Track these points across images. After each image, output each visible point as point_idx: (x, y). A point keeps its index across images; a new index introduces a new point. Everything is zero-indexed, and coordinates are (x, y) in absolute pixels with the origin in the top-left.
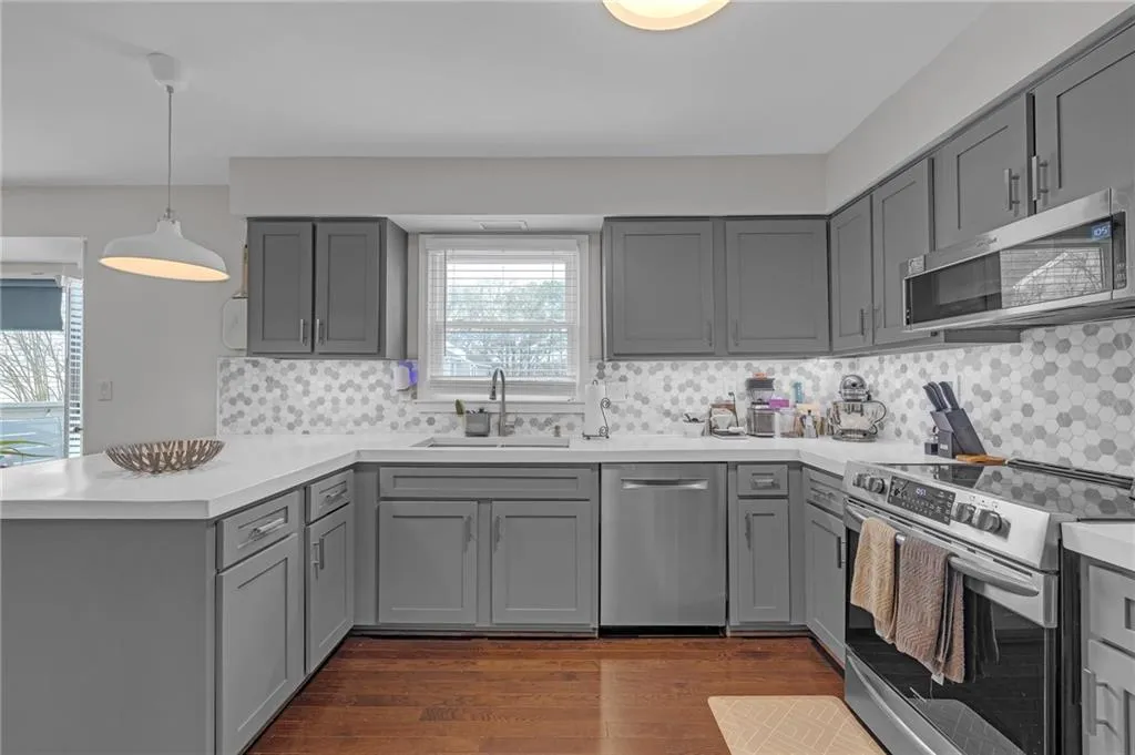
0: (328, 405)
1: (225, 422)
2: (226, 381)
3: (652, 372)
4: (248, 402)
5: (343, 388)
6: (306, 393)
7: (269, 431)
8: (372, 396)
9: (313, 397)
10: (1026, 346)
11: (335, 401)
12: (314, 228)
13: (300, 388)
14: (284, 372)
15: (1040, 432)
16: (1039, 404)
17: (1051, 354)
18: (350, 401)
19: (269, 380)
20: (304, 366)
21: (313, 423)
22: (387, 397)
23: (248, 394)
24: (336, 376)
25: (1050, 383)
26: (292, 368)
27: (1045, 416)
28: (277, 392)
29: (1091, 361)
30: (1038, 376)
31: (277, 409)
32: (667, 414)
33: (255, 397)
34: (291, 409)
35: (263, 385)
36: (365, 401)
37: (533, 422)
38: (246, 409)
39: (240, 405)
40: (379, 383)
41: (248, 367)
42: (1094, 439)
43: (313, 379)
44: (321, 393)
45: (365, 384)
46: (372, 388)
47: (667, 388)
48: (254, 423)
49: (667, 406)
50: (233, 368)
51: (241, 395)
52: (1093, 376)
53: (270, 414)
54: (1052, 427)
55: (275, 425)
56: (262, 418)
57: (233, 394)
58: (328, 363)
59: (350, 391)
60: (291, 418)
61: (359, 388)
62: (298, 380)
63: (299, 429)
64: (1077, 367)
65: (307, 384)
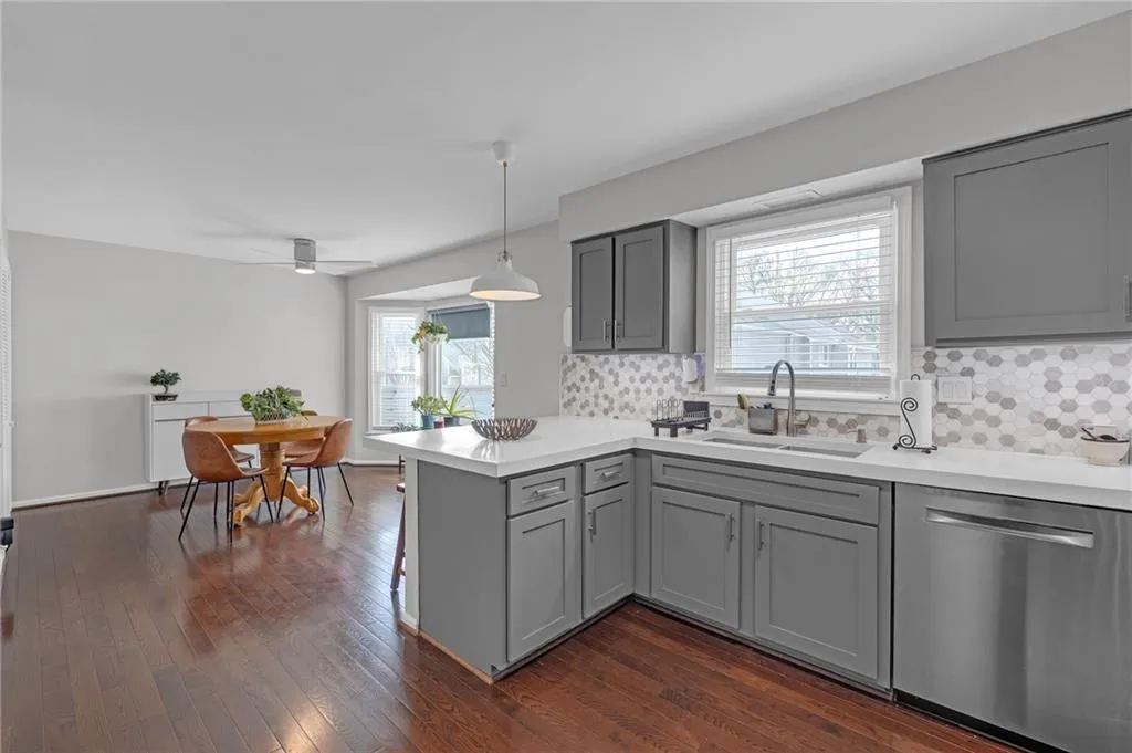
0: (632, 394)
1: (565, 406)
2: (565, 373)
3: (1022, 361)
4: (578, 390)
5: (643, 381)
6: (616, 383)
7: (592, 414)
8: (666, 387)
9: (621, 387)
11: (638, 391)
12: (614, 240)
13: (612, 379)
14: (601, 365)
18: (649, 391)
19: (592, 371)
20: (614, 359)
21: (621, 410)
22: (679, 388)
23: (579, 383)
24: (638, 369)
26: (607, 362)
28: (597, 382)
31: (596, 397)
32: (1052, 424)
33: (583, 386)
34: (606, 397)
35: (588, 376)
36: (660, 391)
37: (832, 423)
38: (578, 395)
39: (574, 392)
40: (672, 375)
41: (579, 362)
43: (621, 372)
44: (628, 384)
45: (660, 376)
46: (666, 380)
47: (1053, 386)
48: (582, 407)
49: (1053, 412)
50: (570, 363)
51: (574, 384)
53: (592, 400)
56: (587, 403)
57: (570, 383)
58: (632, 357)
59: (649, 383)
60: (606, 404)
61: (655, 380)
62: (611, 372)
63: (611, 415)
65: (617, 375)
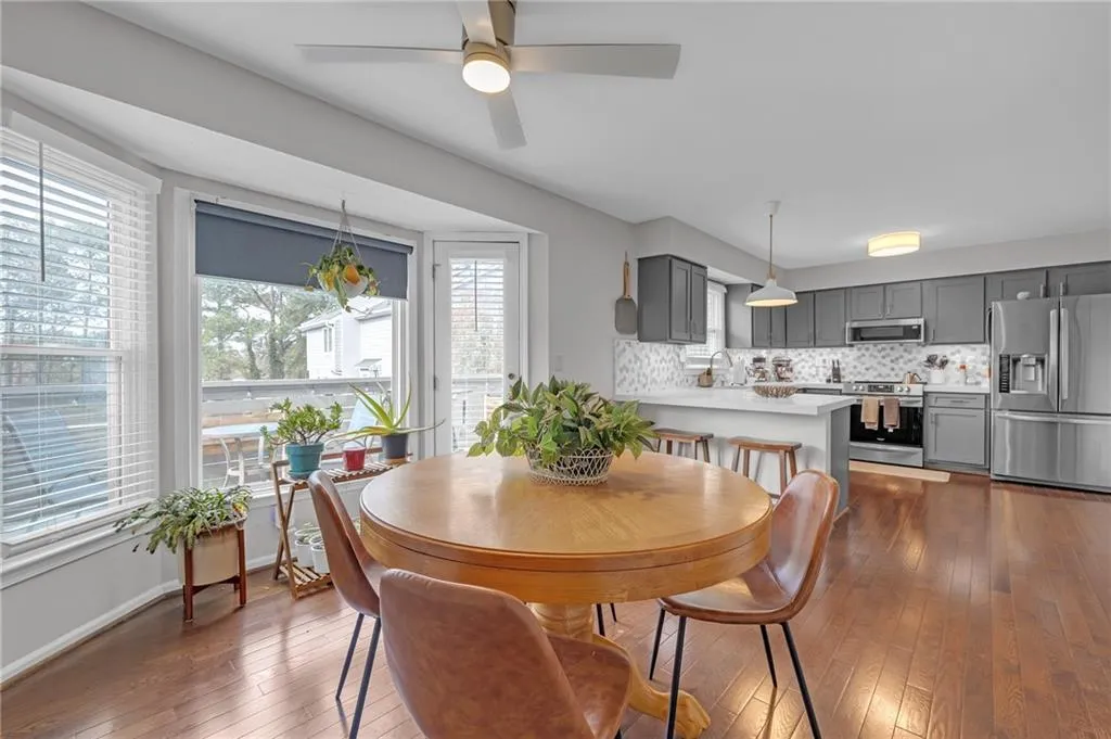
0: (656, 372)
1: (619, 385)
2: (618, 356)
4: (627, 371)
5: (661, 361)
6: (649, 364)
7: (636, 390)
8: (670, 366)
9: (651, 367)
10: (855, 348)
11: (659, 369)
12: (691, 267)
13: (647, 361)
14: (640, 351)
15: (859, 373)
16: (858, 365)
17: (863, 351)
18: (663, 369)
19: (635, 356)
20: (648, 347)
23: (627, 365)
24: (659, 353)
25: (863, 359)
26: (644, 348)
27: (862, 369)
28: (638, 364)
29: (876, 354)
30: (859, 357)
31: (639, 375)
33: (630, 367)
34: (644, 375)
35: (633, 360)
36: (668, 369)
38: (627, 375)
39: (624, 373)
40: (672, 358)
41: (627, 347)
42: (875, 373)
43: (651, 355)
44: (654, 364)
45: (668, 359)
46: (670, 361)
48: (631, 385)
50: (621, 347)
51: (625, 367)
52: (875, 357)
53: (636, 379)
54: (863, 371)
56: (633, 381)
57: (621, 365)
58: (656, 345)
59: (663, 363)
60: (644, 381)
61: (666, 361)
62: (646, 356)
64: (871, 355)
65: (649, 358)
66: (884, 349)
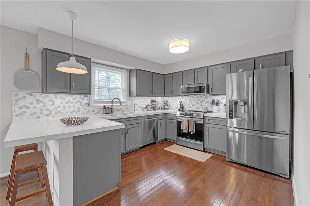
0: (62, 108)
1: (17, 116)
2: (16, 101)
3: (138, 99)
4: (28, 108)
5: (67, 103)
6: (53, 104)
7: (38, 117)
8: (76, 105)
9: (56, 106)
10: (189, 97)
11: (64, 107)
13: (51, 103)
14: (44, 98)
15: (190, 107)
16: (190, 104)
17: (192, 98)
18: (69, 106)
19: (38, 100)
20: (52, 96)
21: (56, 114)
22: (81, 105)
23: (28, 105)
24: (64, 99)
25: (192, 101)
26: (47, 96)
27: (191, 105)
28: (41, 104)
29: (196, 99)
30: (190, 100)
31: (41, 110)
32: (140, 107)
34: (47, 110)
35: (35, 102)
36: (74, 106)
37: (117, 110)
38: (27, 110)
39: (24, 109)
40: (79, 101)
41: (28, 96)
42: (196, 107)
43: (56, 100)
44: (59, 104)
45: (74, 101)
46: (76, 103)
47: (140, 102)
48: (31, 115)
49: (140, 106)
50: (21, 96)
51: (24, 106)
52: (196, 100)
53: (38, 112)
54: (192, 106)
55: (41, 115)
56: (35, 113)
57: (21, 105)
58: (61, 95)
59: (69, 104)
60: (48, 113)
61: (72, 103)
62: (50, 100)
63: (50, 116)
64: (194, 99)
65: (53, 102)
66: (198, 97)
